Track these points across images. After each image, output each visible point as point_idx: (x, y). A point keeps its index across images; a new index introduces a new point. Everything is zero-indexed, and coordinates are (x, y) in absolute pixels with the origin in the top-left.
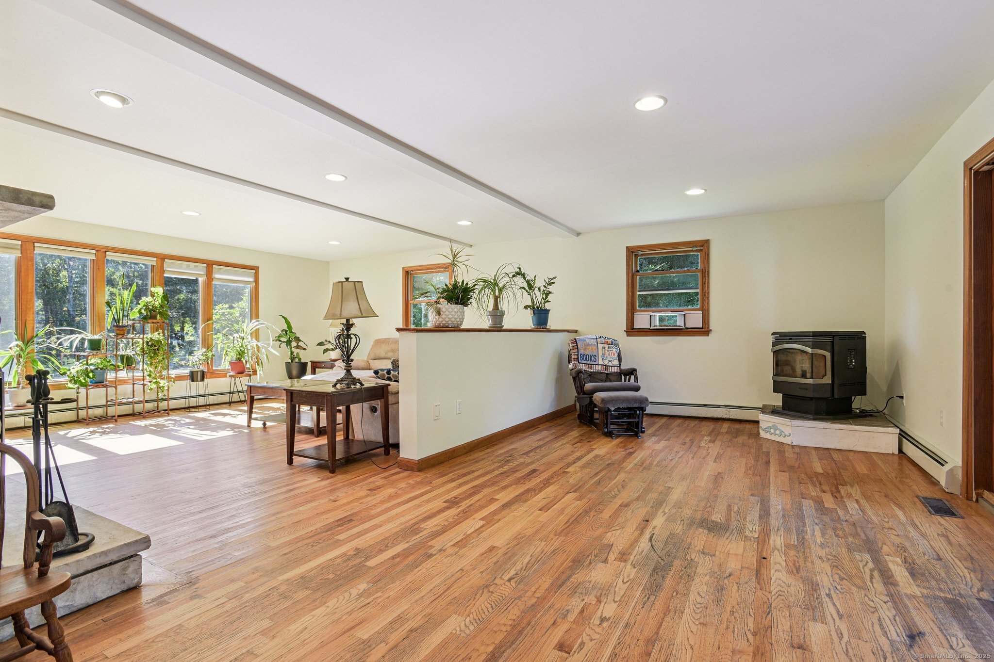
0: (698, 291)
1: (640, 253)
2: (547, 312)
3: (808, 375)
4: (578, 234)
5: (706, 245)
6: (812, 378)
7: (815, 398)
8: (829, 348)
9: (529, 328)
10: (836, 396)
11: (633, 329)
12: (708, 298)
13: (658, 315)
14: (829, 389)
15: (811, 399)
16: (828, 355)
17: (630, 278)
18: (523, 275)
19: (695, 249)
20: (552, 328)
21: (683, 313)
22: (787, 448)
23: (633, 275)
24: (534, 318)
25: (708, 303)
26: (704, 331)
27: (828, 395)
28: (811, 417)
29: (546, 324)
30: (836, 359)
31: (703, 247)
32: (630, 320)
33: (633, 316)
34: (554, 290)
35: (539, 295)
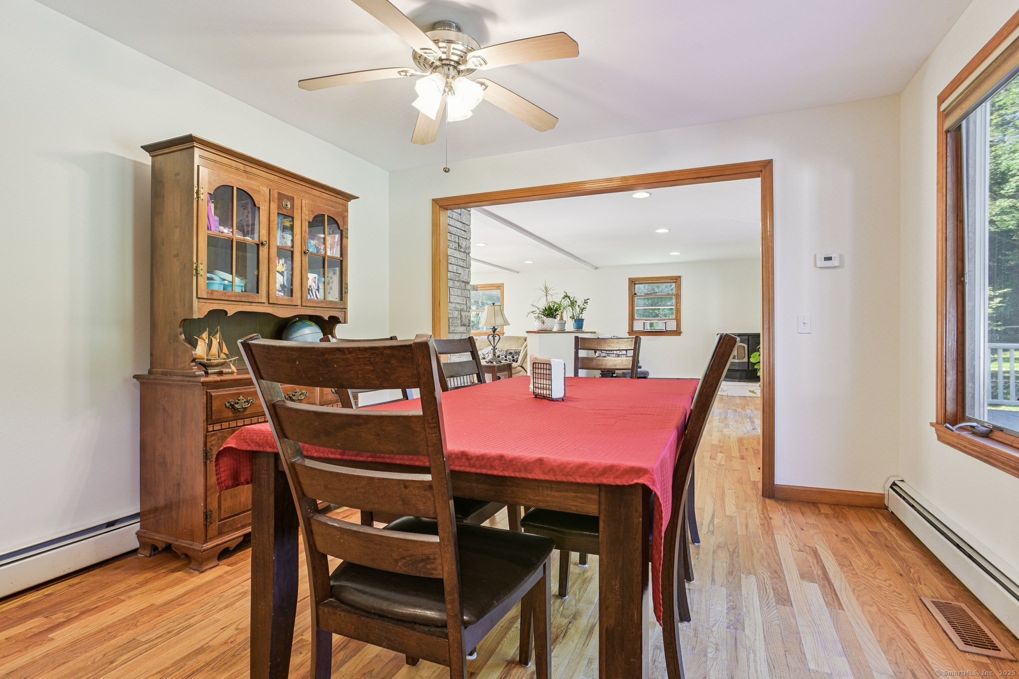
0: (673, 307)
1: (637, 282)
2: (582, 320)
3: (736, 358)
4: (596, 268)
5: (679, 279)
6: (738, 359)
7: (740, 370)
8: (747, 342)
9: (571, 331)
10: (750, 369)
11: (633, 331)
12: (680, 312)
13: (649, 322)
14: (747, 365)
15: (738, 370)
16: (746, 346)
17: (631, 298)
18: (569, 297)
19: (672, 281)
20: (585, 331)
21: (665, 321)
22: (724, 397)
23: (633, 296)
24: (575, 324)
25: (680, 315)
26: (677, 332)
27: (746, 368)
28: (737, 380)
29: (582, 328)
30: (750, 348)
31: (677, 280)
32: (631, 325)
33: (633, 322)
34: (588, 306)
35: (578, 309)
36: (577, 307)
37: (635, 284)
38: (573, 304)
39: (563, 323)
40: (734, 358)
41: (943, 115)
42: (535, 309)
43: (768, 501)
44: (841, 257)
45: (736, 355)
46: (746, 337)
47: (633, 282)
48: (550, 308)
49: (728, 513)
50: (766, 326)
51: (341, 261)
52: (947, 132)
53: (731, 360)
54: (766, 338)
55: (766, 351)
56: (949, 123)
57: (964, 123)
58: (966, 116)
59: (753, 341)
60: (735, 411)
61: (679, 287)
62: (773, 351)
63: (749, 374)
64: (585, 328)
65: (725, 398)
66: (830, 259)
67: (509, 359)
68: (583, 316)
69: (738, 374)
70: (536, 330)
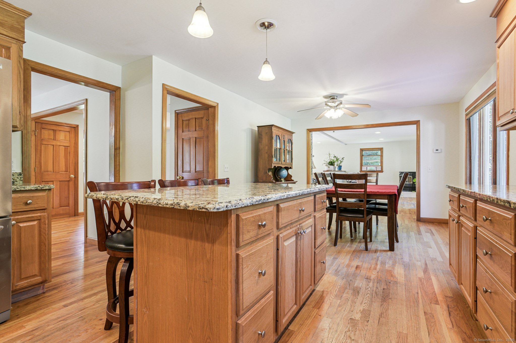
0: (380, 161)
2: (341, 166)
4: (346, 144)
13: (369, 167)
14: (412, 184)
15: (408, 187)
16: (412, 177)
18: (336, 157)
19: (379, 150)
21: (376, 167)
23: (362, 156)
24: (338, 168)
25: (383, 164)
26: (381, 171)
27: (412, 186)
31: (381, 149)
32: (361, 168)
33: (362, 167)
34: (344, 161)
35: (339, 162)
36: (339, 161)
37: (363, 151)
38: (337, 160)
39: (335, 168)
40: (407, 182)
41: (467, 115)
42: (325, 162)
43: (418, 222)
44: (441, 149)
45: (408, 181)
46: (412, 173)
47: (362, 150)
48: (331, 162)
49: (406, 223)
50: (418, 170)
51: (292, 151)
52: (467, 119)
53: (405, 183)
54: (418, 174)
55: (418, 177)
56: (468, 117)
57: (471, 118)
58: (471, 116)
59: (413, 174)
60: (407, 202)
61: (382, 152)
62: (420, 177)
63: (412, 188)
64: (342, 169)
65: (403, 198)
66: (438, 150)
67: (315, 182)
68: (342, 164)
69: (408, 188)
70: (326, 170)
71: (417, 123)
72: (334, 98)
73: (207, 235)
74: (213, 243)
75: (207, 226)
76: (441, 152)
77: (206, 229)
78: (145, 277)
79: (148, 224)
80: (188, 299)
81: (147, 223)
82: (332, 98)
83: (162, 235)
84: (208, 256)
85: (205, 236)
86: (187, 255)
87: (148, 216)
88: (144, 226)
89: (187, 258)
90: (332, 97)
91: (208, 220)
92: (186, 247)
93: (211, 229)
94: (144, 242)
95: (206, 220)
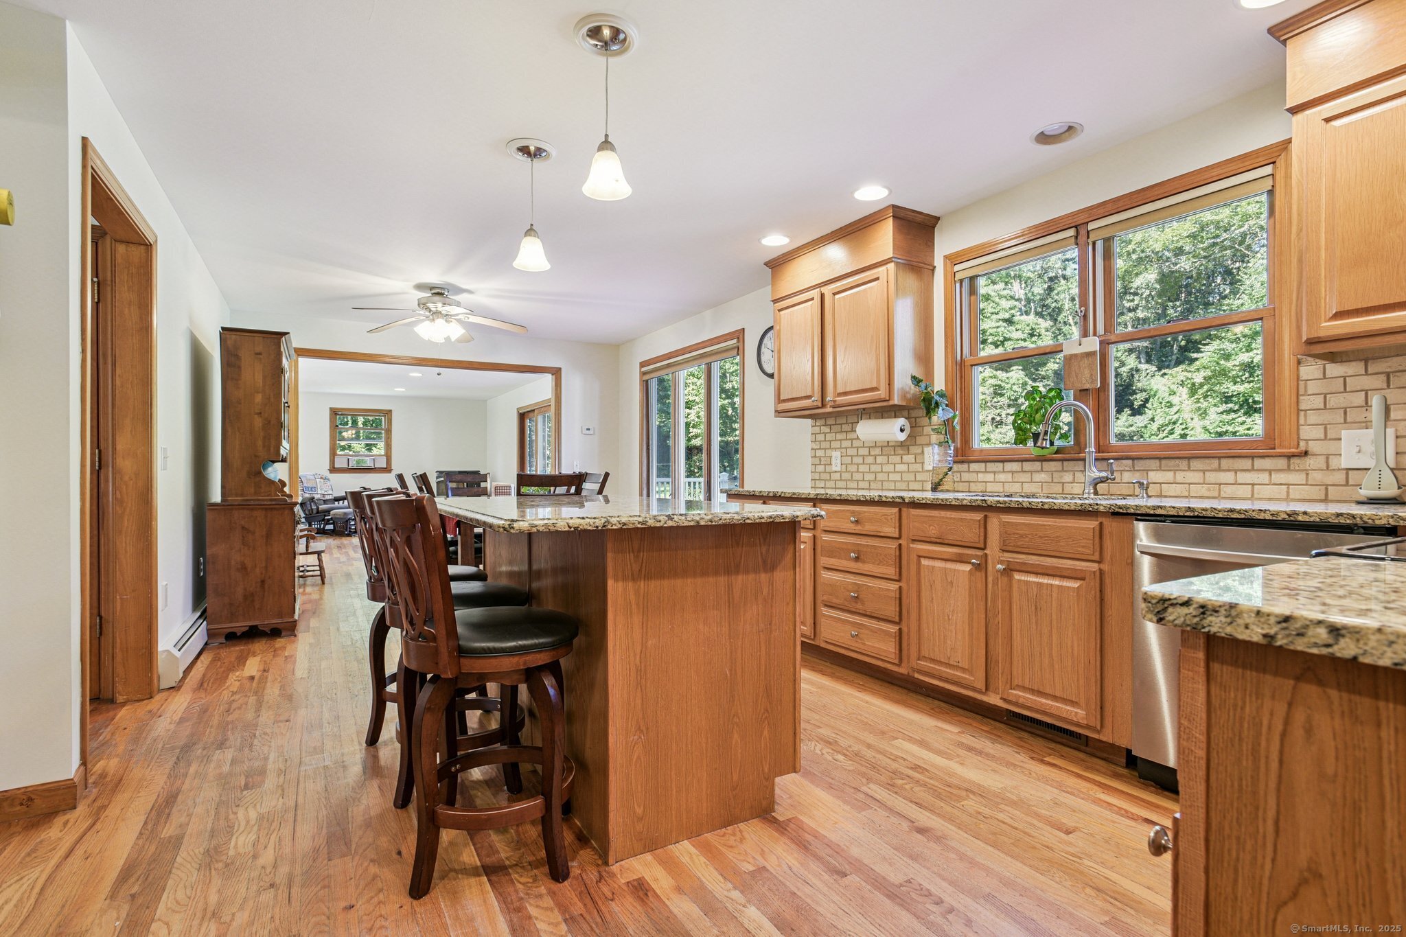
44: (596, 429)
47: (334, 413)
66: (589, 429)
71: (556, 372)
72: (443, 294)
73: (764, 562)
74: (773, 571)
75: (764, 549)
76: (594, 434)
77: (761, 553)
78: (637, 672)
79: (643, 569)
80: (731, 670)
81: (641, 568)
82: (438, 294)
83: (679, 582)
84: (765, 592)
85: (761, 563)
86: (729, 602)
87: (645, 554)
88: (633, 575)
89: (729, 607)
90: (439, 292)
91: (765, 540)
92: (729, 590)
93: (771, 551)
94: (633, 606)
95: (762, 540)
